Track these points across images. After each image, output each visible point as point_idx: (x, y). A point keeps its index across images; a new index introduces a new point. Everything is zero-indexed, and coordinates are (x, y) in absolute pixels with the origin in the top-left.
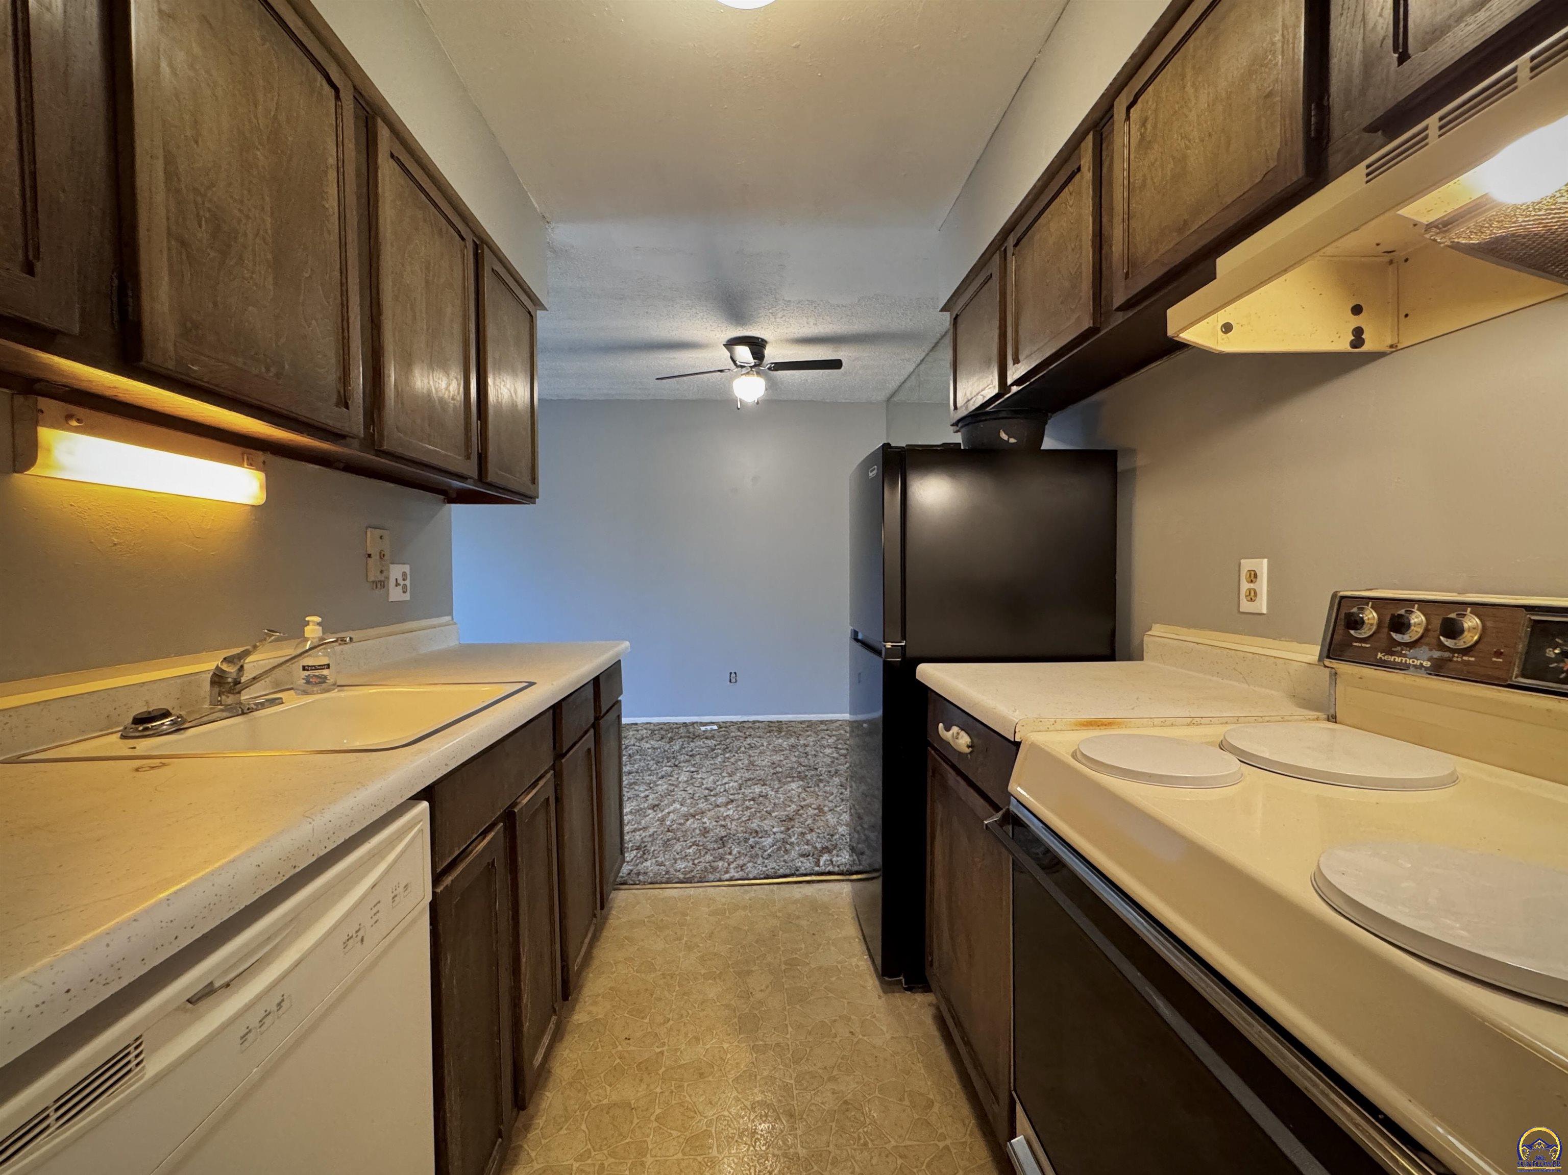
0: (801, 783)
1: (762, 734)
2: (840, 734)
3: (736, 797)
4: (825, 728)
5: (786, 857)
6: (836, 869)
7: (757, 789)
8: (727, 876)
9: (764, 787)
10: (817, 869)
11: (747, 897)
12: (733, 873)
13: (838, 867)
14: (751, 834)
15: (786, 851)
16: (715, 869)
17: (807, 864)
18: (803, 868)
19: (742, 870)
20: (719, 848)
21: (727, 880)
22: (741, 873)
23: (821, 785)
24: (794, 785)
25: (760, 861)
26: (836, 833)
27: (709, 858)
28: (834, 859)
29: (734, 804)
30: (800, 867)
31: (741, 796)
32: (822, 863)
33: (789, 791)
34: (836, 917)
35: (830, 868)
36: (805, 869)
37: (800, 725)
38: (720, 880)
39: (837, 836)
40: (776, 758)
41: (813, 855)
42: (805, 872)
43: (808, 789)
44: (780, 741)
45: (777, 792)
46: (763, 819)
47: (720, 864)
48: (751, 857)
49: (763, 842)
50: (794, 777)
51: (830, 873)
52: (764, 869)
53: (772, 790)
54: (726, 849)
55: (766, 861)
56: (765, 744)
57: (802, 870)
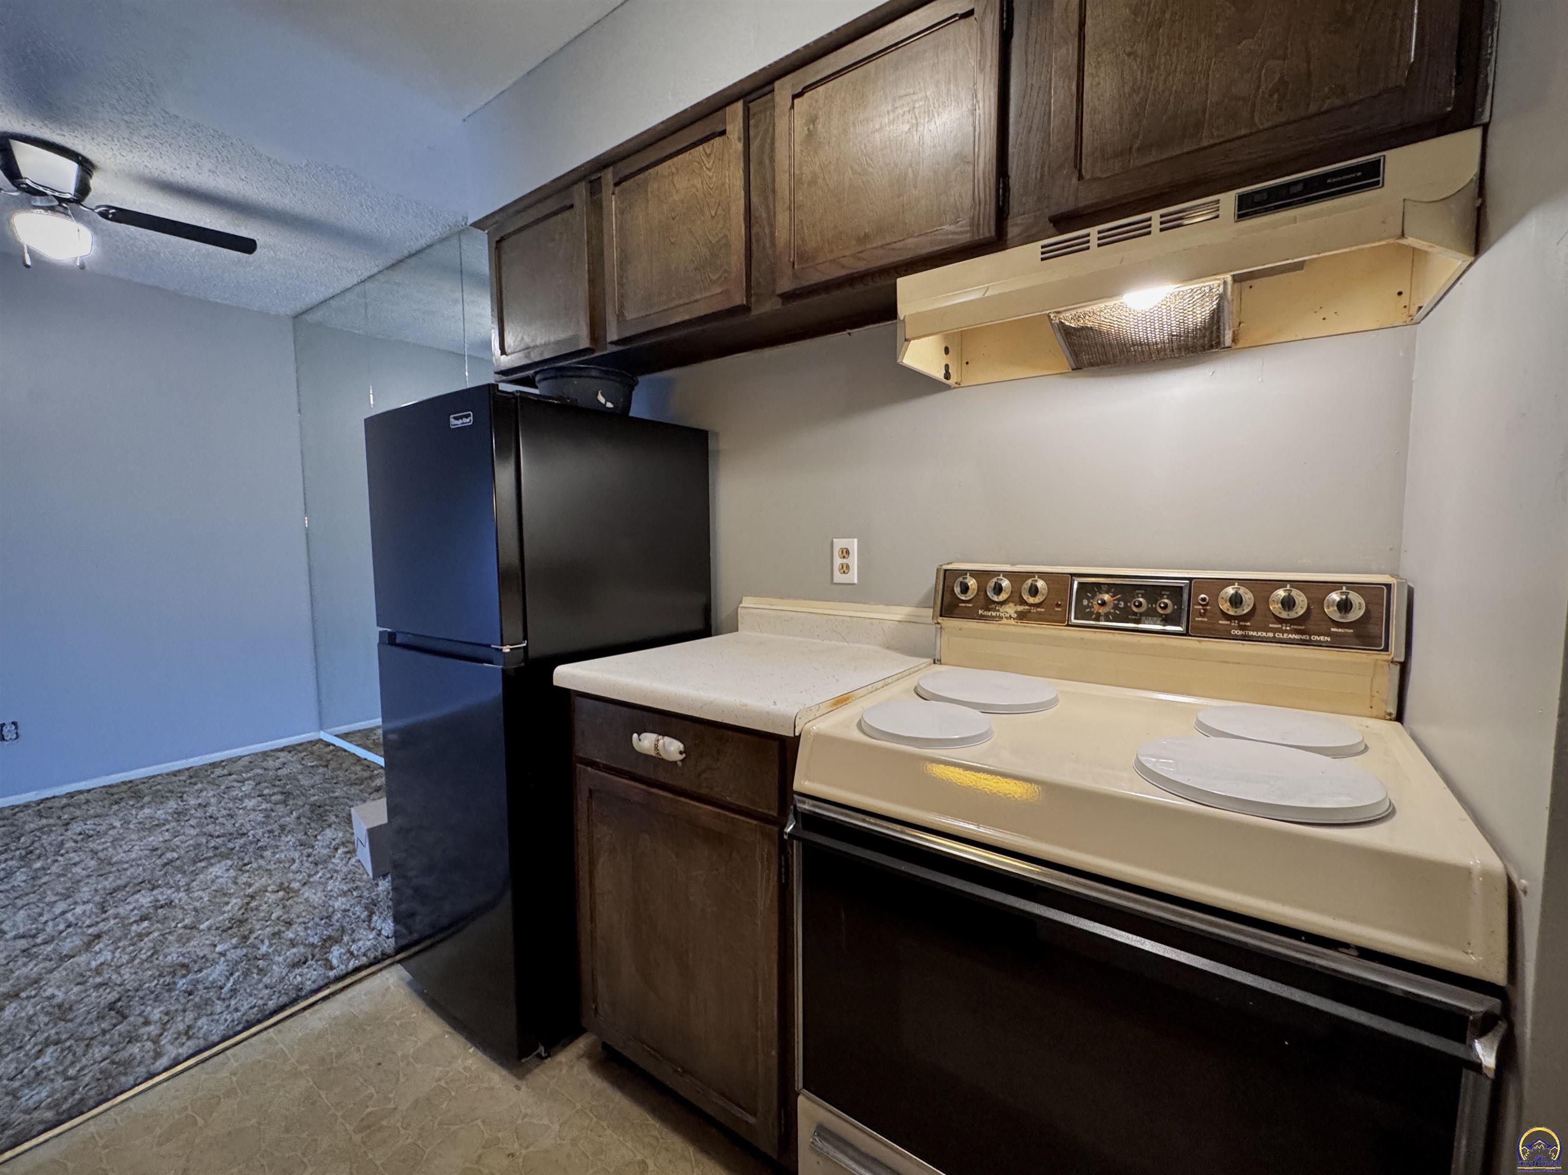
0: (229, 862)
1: (99, 811)
2: (258, 775)
3: (103, 926)
4: (225, 772)
5: (266, 980)
6: (364, 960)
7: (145, 899)
8: (164, 1061)
9: (155, 892)
10: (332, 974)
11: (225, 1073)
12: (172, 1052)
13: (365, 955)
14: (173, 974)
15: (261, 971)
16: (127, 1064)
17: (311, 975)
18: (309, 983)
19: (189, 1038)
20: (115, 1026)
21: (166, 1070)
22: (189, 1043)
23: (268, 854)
24: (217, 870)
25: (219, 1007)
26: (333, 912)
27: (98, 1052)
28: (354, 948)
29: (105, 939)
30: (302, 983)
31: (112, 922)
32: (335, 962)
33: (213, 882)
34: (398, 1023)
35: (353, 964)
36: (314, 982)
37: (174, 778)
38: (152, 1076)
39: (338, 915)
40: (155, 839)
41: (313, 956)
42: (314, 986)
43: (248, 867)
44: (147, 811)
45: (188, 890)
46: (183, 941)
47: (135, 1049)
48: (197, 1007)
49: (209, 975)
50: (211, 858)
51: (357, 970)
52: (237, 1015)
53: (178, 890)
54: (131, 1019)
55: (233, 1002)
56: (117, 824)
57: (309, 986)
